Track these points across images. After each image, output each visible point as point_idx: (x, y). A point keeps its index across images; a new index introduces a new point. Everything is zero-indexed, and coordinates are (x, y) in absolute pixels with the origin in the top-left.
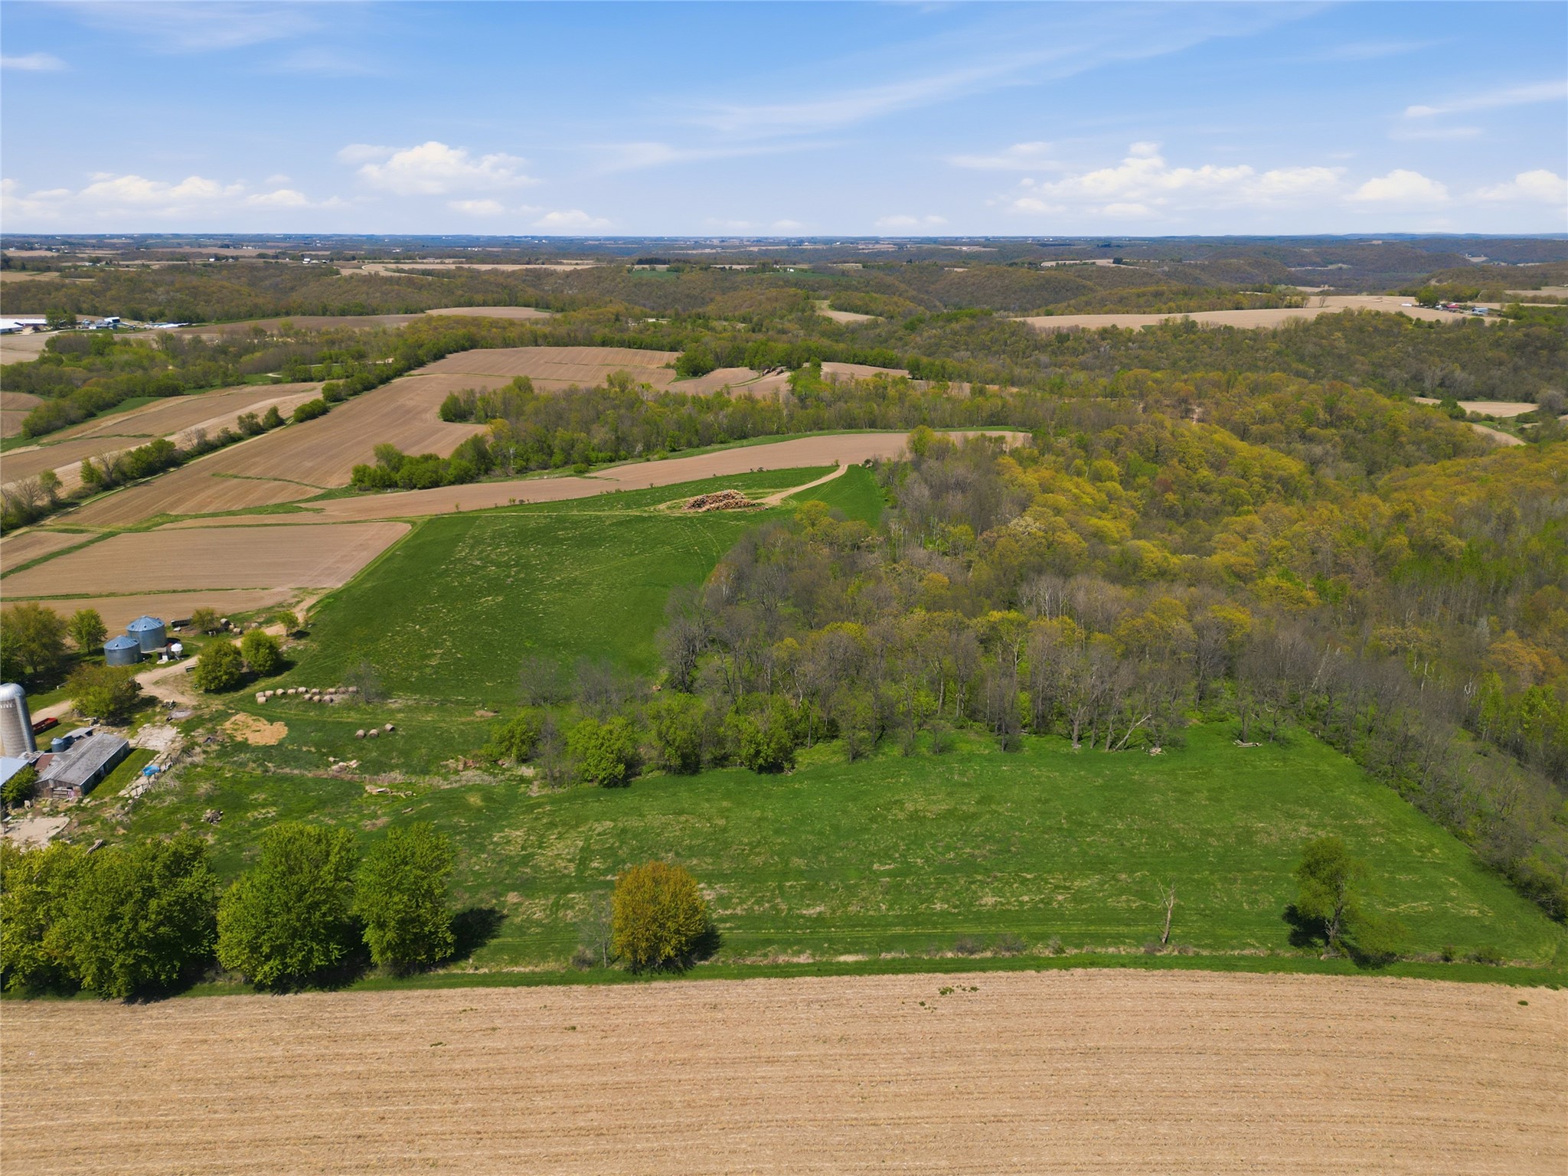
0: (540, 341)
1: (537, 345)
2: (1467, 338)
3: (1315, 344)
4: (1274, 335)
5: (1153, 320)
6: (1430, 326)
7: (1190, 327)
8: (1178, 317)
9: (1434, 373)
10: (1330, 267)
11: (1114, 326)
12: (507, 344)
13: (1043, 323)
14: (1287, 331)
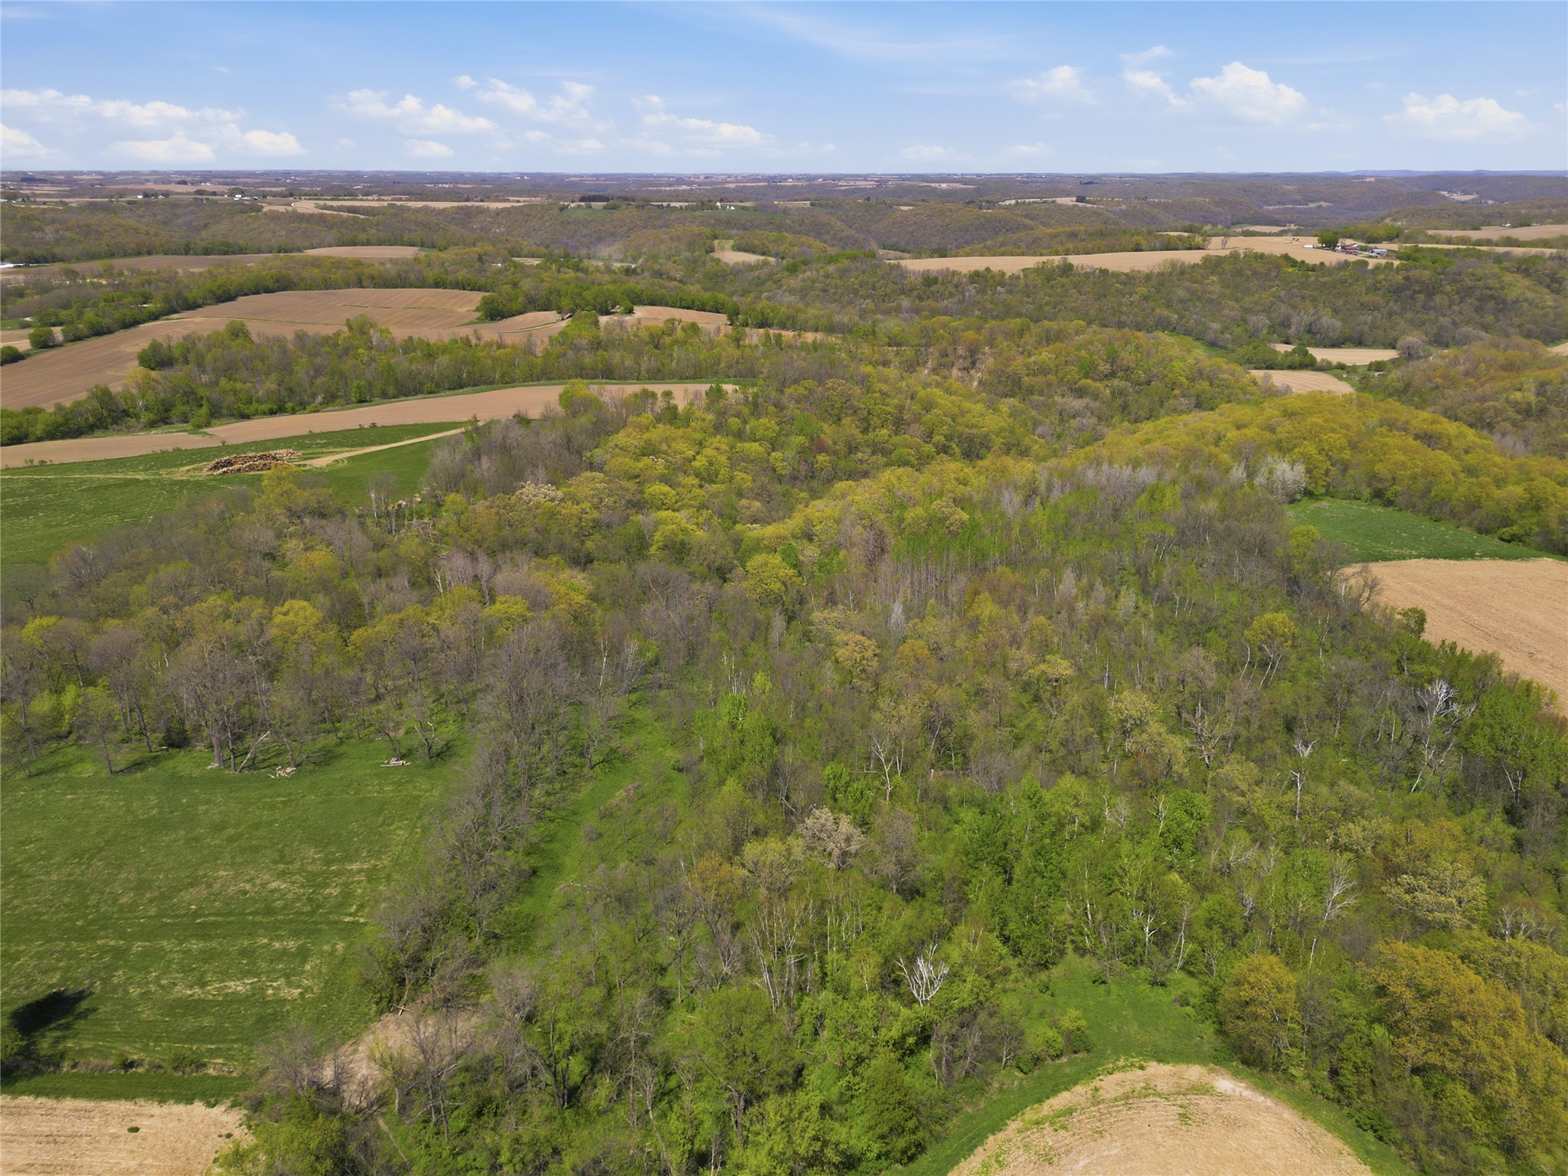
0: (364, 283)
1: (362, 287)
2: (1343, 282)
3: (1187, 289)
4: (1148, 277)
5: (1030, 262)
6: (1313, 268)
7: (1067, 269)
8: (1057, 260)
9: (1301, 318)
10: (1311, 205)
11: (988, 269)
12: (327, 285)
13: (917, 265)
14: (1161, 274)
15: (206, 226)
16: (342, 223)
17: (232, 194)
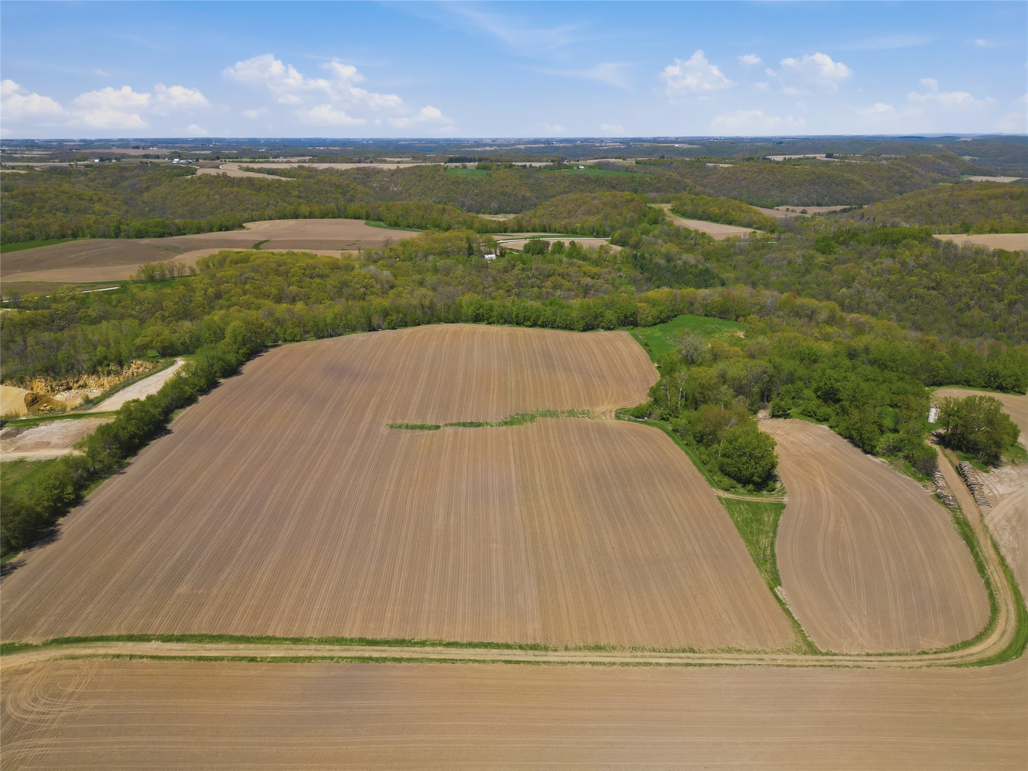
15: (148, 188)
16: (269, 186)
17: (172, 158)
